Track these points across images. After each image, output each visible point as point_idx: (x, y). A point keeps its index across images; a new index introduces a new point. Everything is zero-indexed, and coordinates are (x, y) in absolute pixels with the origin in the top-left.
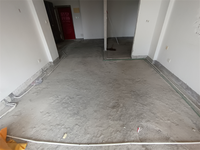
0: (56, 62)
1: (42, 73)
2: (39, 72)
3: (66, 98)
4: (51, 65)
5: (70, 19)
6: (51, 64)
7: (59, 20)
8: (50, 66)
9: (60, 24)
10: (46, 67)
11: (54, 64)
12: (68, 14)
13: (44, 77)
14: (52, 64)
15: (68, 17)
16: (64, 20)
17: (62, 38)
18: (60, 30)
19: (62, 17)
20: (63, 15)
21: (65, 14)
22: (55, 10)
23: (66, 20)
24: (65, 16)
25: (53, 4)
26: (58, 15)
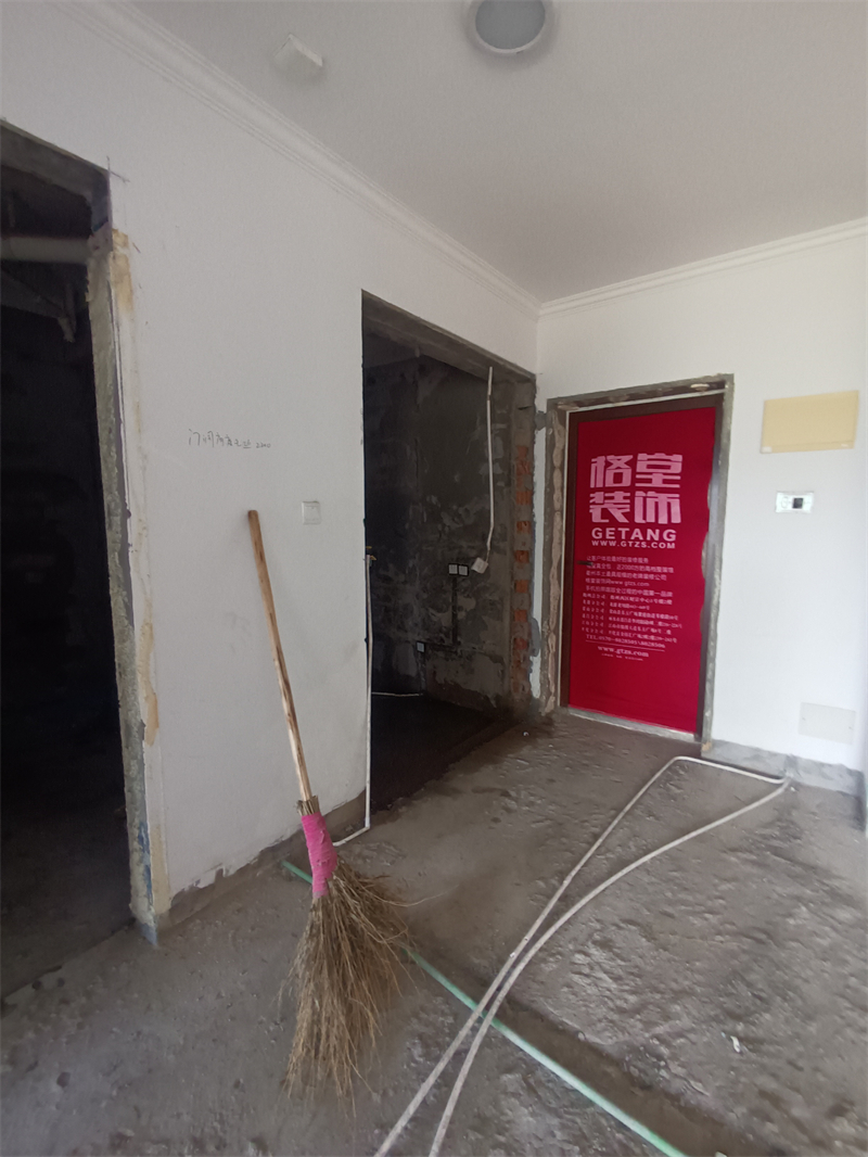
9: (559, 553)
12: (677, 468)
15: (663, 498)
16: (614, 522)
17: (536, 692)
18: (537, 612)
19: (598, 497)
20: (610, 483)
21: (634, 473)
22: (541, 436)
23: (632, 525)
24: (632, 489)
25: (538, 383)
26: (561, 480)
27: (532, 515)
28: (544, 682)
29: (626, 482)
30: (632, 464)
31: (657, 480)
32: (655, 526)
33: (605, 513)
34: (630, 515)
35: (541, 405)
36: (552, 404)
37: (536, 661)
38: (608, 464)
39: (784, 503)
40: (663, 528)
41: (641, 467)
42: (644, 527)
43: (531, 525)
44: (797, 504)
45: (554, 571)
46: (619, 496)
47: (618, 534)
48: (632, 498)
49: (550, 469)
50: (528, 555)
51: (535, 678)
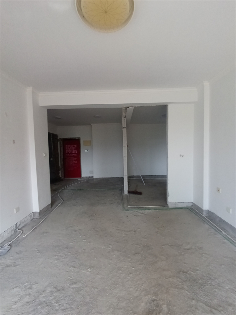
0: (44, 213)
1: (13, 232)
2: (9, 231)
3: (49, 290)
4: (34, 218)
5: (76, 153)
6: (34, 216)
7: (62, 153)
8: (31, 220)
9: (62, 157)
10: (24, 221)
11: (39, 216)
12: (76, 147)
13: (15, 242)
14: (37, 216)
15: (75, 150)
16: (69, 153)
17: (60, 176)
18: (60, 165)
19: (67, 150)
20: (68, 148)
21: (71, 147)
22: (59, 142)
23: (71, 153)
24: (71, 149)
25: (58, 136)
26: (62, 148)
27: (58, 153)
28: (61, 175)
29: (70, 148)
30: (71, 146)
31: (74, 148)
32: (74, 153)
33: (68, 152)
34: (71, 152)
35: (58, 138)
36: (60, 138)
37: (60, 172)
38: (68, 146)
39: (86, 151)
40: (75, 154)
41: (72, 146)
42: (73, 154)
43: (58, 154)
44: (87, 151)
45: (62, 160)
46: (70, 150)
47: (70, 155)
48: (71, 150)
49: (60, 147)
50: (58, 158)
51: (60, 174)
